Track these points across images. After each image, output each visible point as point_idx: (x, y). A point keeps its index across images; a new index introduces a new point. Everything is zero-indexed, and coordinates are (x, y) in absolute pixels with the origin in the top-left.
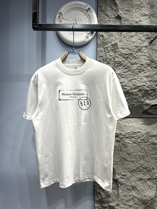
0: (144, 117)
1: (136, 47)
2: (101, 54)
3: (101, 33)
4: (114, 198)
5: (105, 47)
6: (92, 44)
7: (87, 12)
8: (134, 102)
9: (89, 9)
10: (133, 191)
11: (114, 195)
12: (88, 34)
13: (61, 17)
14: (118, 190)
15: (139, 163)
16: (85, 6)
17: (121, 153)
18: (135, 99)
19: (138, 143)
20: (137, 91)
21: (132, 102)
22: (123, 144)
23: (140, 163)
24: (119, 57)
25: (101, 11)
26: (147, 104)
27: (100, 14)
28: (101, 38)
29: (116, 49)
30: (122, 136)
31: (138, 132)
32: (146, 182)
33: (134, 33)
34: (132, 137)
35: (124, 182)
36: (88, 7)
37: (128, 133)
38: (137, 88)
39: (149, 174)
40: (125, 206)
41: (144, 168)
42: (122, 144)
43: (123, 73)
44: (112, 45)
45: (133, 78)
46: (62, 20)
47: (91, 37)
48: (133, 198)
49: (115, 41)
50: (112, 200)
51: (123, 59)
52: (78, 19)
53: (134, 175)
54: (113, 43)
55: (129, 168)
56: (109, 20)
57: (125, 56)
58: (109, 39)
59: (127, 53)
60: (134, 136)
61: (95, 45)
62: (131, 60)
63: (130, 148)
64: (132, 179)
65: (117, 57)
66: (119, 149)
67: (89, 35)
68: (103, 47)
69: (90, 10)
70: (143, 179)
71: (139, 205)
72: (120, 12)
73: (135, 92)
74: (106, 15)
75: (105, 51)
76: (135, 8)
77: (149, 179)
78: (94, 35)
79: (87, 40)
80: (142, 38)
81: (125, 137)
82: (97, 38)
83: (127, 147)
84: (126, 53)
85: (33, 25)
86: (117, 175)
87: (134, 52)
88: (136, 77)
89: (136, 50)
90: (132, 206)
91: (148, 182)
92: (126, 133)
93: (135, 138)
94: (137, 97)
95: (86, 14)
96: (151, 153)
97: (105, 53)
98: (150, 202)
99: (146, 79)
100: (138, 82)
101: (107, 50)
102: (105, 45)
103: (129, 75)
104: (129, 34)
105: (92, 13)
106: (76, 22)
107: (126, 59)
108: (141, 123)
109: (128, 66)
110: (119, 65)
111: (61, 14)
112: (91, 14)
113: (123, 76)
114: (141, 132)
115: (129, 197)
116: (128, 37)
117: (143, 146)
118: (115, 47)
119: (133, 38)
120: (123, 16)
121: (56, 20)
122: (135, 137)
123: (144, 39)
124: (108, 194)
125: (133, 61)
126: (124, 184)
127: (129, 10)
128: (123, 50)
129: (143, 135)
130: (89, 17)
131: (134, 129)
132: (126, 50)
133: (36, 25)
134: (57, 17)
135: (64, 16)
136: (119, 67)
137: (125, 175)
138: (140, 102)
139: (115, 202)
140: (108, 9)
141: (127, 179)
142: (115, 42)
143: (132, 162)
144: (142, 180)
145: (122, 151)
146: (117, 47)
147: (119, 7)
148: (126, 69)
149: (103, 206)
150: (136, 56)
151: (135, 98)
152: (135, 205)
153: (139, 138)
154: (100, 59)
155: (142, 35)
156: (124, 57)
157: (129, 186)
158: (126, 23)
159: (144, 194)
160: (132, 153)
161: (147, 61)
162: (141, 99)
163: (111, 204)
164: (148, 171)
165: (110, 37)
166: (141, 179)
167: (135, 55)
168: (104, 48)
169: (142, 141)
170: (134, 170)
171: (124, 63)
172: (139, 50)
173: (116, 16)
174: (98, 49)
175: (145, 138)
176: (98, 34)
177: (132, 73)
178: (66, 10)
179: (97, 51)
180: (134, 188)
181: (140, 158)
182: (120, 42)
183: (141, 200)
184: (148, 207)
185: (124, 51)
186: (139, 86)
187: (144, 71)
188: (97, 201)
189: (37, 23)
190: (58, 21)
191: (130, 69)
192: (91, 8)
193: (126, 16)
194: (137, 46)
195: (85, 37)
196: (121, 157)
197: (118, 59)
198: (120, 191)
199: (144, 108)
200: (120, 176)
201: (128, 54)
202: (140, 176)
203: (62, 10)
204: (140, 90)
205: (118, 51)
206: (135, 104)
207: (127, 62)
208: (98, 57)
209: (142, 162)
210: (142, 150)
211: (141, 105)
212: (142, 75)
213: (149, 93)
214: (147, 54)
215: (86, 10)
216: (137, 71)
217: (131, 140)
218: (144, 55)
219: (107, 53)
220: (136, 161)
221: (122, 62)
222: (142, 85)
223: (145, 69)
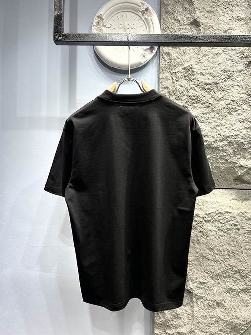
0: (236, 187)
1: (224, 71)
2: (166, 84)
3: (165, 49)
4: (186, 320)
5: (172, 72)
6: (151, 68)
7: (143, 15)
8: (220, 163)
9: (147, 10)
10: (216, 309)
11: (186, 315)
12: (145, 50)
13: (101, 23)
14: (192, 307)
15: (227, 263)
16: (141, 5)
17: (198, 246)
18: (221, 157)
19: (226, 230)
20: (226, 145)
21: (217, 163)
22: (200, 232)
23: (229, 264)
24: (196, 88)
25: (167, 12)
26: (242, 166)
27: (164, 17)
28: (166, 58)
29: (191, 75)
30: (199, 219)
31: (227, 212)
32: (238, 294)
33: (220, 49)
34: (216, 221)
35: (202, 295)
36: (145, 7)
37: (210, 214)
38: (225, 140)
39: (244, 281)
40: (203, 333)
41: (235, 271)
42: (199, 232)
43: (202, 115)
44: (184, 69)
45: (219, 124)
46: (103, 28)
47: (149, 56)
48: (217, 321)
49: (188, 62)
50: (182, 324)
51: (203, 92)
52: (128, 27)
53: (219, 283)
54: (186, 65)
55: (211, 272)
56: (180, 27)
57: (206, 87)
58: (178, 58)
59: (209, 82)
60: (219, 218)
61: (155, 69)
62: (215, 93)
63: (213, 238)
64: (215, 289)
65: (192, 88)
66: (195, 239)
67: (147, 53)
68: (170, 72)
69: (149, 11)
70: (233, 291)
71: (226, 331)
72: (198, 14)
73: (221, 147)
74: (175, 19)
75: (172, 78)
76: (223, 7)
77: (244, 291)
78: (154, 51)
79: (143, 61)
80: (234, 57)
81: (205, 221)
82: (159, 58)
83: (208, 237)
85: (55, 36)
86: (190, 282)
87: (221, 80)
88: (223, 122)
89: (223, 77)
90: (216, 333)
91: (241, 294)
92: (206, 214)
93: (221, 223)
94: (225, 154)
95: (141, 18)
96: (247, 247)
97: (173, 82)
98: (245, 328)
99: (239, 125)
100: (226, 130)
101: (176, 77)
102: (172, 70)
103: (213, 118)
104: (213, 50)
105: (151, 16)
106: (125, 31)
107: (206, 91)
108: (231, 198)
109: (210, 104)
110: (196, 102)
111: (101, 18)
112: (149, 18)
113: (203, 119)
114: (230, 213)
115: (210, 319)
116: (210, 56)
117: (234, 236)
118: (189, 72)
119: (220, 57)
120: (202, 20)
121: (93, 28)
123: (236, 58)
124: (176, 313)
125: (219, 95)
126: (202, 298)
127: (212, 12)
128: (203, 77)
129: (234, 217)
130: (147, 22)
131: (219, 207)
132: (208, 76)
133: (59, 36)
134: (94, 23)
135: (106, 22)
136: (196, 105)
137: (205, 283)
138: (229, 162)
139: (188, 326)
140: (178, 9)
141: (207, 290)
142: (190, 63)
143: (216, 261)
145: (200, 243)
146: (193, 72)
147: (196, 6)
148: (208, 109)
149: (167, 333)
150: (224, 87)
151: (222, 156)
152: (220, 332)
153: (228, 221)
154: (164, 92)
155: (234, 52)
156: (204, 88)
157: (211, 300)
158: (208, 33)
159: (235, 315)
160: (216, 246)
161: (242, 95)
162: (231, 157)
163: (181, 330)
165: (181, 55)
166: (230, 290)
167: (222, 85)
168: (171, 74)
169: (233, 226)
170: (219, 275)
171: (204, 98)
172: (230, 77)
173: (192, 20)
174: (161, 75)
175: (238, 222)
176: (161, 51)
177: (217, 115)
178: (108, 11)
179: (159, 78)
180: (218, 304)
181: (229, 255)
182: (197, 63)
183: (230, 325)
185: (204, 79)
186: (228, 137)
187: (236, 111)
188: (157, 325)
189: (61, 33)
190: (95, 30)
191: (213, 108)
192: (150, 8)
193: (208, 20)
194: (226, 70)
195: (140, 56)
196: (197, 253)
197: (195, 92)
198: (196, 309)
199: (236, 173)
200: (196, 285)
201: (210, 84)
202: (228, 284)
203: (102, 12)
204: (230, 144)
205: (194, 79)
206: (222, 166)
207: (208, 96)
208: (161, 88)
209: (233, 261)
210: (233, 241)
211: (231, 167)
212: (234, 118)
213: (244, 147)
214: (242, 84)
215: (142, 12)
216: (226, 111)
217: (215, 225)
218: (238, 85)
219: (176, 82)
220: (222, 260)
221: (201, 96)
222: (233, 134)
223: (238, 108)
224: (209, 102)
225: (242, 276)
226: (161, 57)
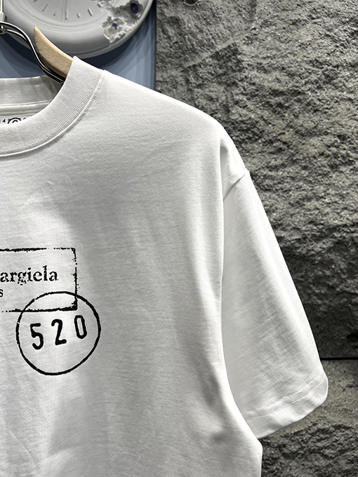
0: (354, 354)
1: (316, 63)
5: (186, 65)
6: (135, 59)
12: (118, 11)
18: (317, 281)
20: (329, 250)
21: (309, 295)
24: (249, 104)
28: (171, 31)
29: (233, 71)
31: (338, 427)
34: (313, 452)
37: (296, 434)
38: (326, 237)
43: (266, 172)
44: (216, 56)
45: (310, 194)
47: (128, 27)
49: (225, 39)
51: (266, 114)
54: (220, 47)
57: (274, 100)
58: (201, 31)
59: (281, 89)
60: (319, 444)
62: (296, 117)
65: (237, 103)
67: (122, 19)
68: (181, 65)
73: (319, 253)
75: (187, 81)
79: (114, 37)
80: (336, 30)
81: (285, 455)
82: (155, 34)
84: (277, 86)
87: (309, 86)
88: (320, 189)
89: (314, 77)
92: (286, 436)
93: (326, 457)
94: (328, 273)
97: (190, 90)
100: (328, 210)
101: (197, 77)
102: (186, 60)
103: (293, 178)
107: (274, 112)
108: (344, 383)
109: (285, 143)
114: (347, 428)
116: (279, 26)
118: (230, 64)
119: (302, 32)
122: (327, 452)
123: (343, 34)
125: (306, 121)
128: (264, 75)
132: (277, 74)
136: (249, 146)
138: (338, 294)
142: (230, 42)
146: (239, 62)
148: (280, 156)
150: (318, 103)
151: (320, 277)
153: (342, 452)
156: (268, 103)
162: (343, 281)
165: (208, 24)
167: (311, 97)
168: (185, 71)
171: (269, 128)
172: (329, 79)
174: (159, 74)
176: (158, 16)
177: (304, 172)
182: (250, 40)
185: (268, 81)
186: (336, 228)
187: (350, 163)
191: (293, 155)
194: (320, 60)
195: (105, 25)
197: (244, 112)
201: (282, 93)
204: (340, 245)
205: (242, 80)
206: (319, 302)
207: (280, 123)
211: (343, 306)
212: (345, 179)
216: (325, 162)
217: (310, 464)
218: (350, 99)
219: (196, 90)
221: (262, 122)
222: (345, 221)
223: (353, 155)
224: (283, 138)
226: (159, 29)
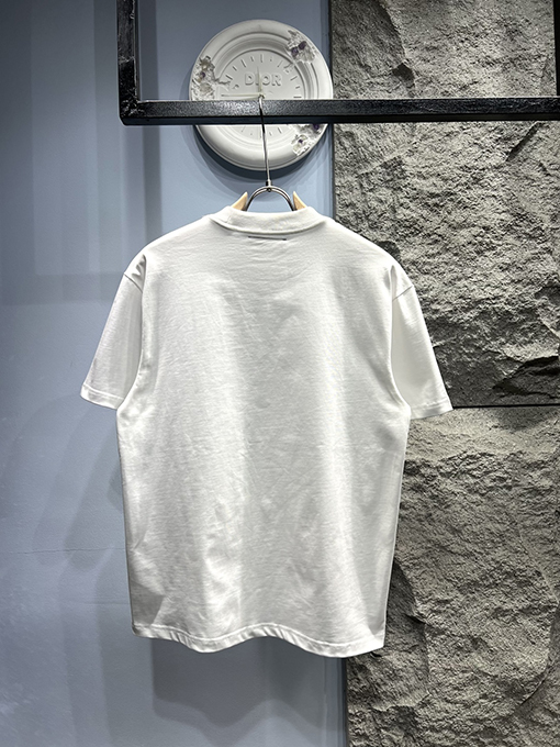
0: (499, 402)
1: (466, 168)
2: (348, 198)
3: (345, 127)
4: (413, 682)
5: (360, 172)
6: (316, 164)
7: (294, 57)
8: (466, 354)
9: (303, 45)
10: (473, 654)
11: (412, 671)
12: (303, 129)
13: (208, 74)
14: (424, 652)
15: (489, 557)
16: (290, 36)
17: (428, 526)
18: (467, 343)
19: (484, 492)
20: (475, 319)
21: (460, 354)
22: (433, 497)
23: (493, 560)
24: (411, 204)
25: (344, 51)
26: (509, 358)
27: (339, 61)
28: (347, 143)
29: (399, 178)
30: (429, 471)
31: (483, 455)
32: (515, 619)
33: (455, 126)
34: (463, 473)
35: (442, 626)
36: (298, 41)
37: (450, 459)
38: (473, 308)
39: (525, 592)
40: (450, 705)
41: (507, 572)
42: (430, 497)
43: (426, 259)
44: (385, 165)
45: (460, 275)
46: (214, 86)
47: (311, 141)
48: (476, 678)
49: (392, 151)
50: (405, 689)
51: (425, 212)
52: (265, 81)
53: (474, 599)
54: (388, 158)
55: (457, 578)
56: (373, 80)
57: (431, 202)
58: (372, 144)
59: (437, 192)
60: (469, 467)
61: (325, 167)
62: (449, 213)
63: (458, 508)
64: (469, 613)
65: (402, 205)
66: (423, 513)
67: (306, 134)
68: (355, 172)
69: (307, 48)
70: (505, 613)
71: (496, 698)
72: (408, 53)
73: (467, 321)
74: (361, 65)
75: (361, 186)
76: (456, 38)
77: (526, 612)
78: (322, 131)
79: (300, 151)
80: (483, 139)
81: (441, 474)
82: (332, 144)
83: (449, 506)
84: (434, 190)
85: (122, 106)
86: (417, 601)
87: (460, 187)
88: (468, 271)
89: (464, 180)
90: (474, 703)
91: (525, 621)
92: (442, 461)
93: (474, 476)
94: (475, 336)
95: (291, 63)
96: (528, 523)
97: (363, 193)
98: (532, 688)
99: (500, 276)
100: (475, 287)
101: (369, 183)
102: (359, 168)
103: (446, 263)
104: (440, 127)
105: (311, 59)
106: (260, 90)
107: (432, 210)
108: (491, 424)
109: (440, 236)
110: (412, 233)
111: (209, 64)
112: (309, 63)
113: (426, 267)
114: (491, 455)
115: (461, 675)
117: (500, 502)
118: (395, 172)
119: (455, 141)
120: (417, 66)
121: (192, 85)
122: (475, 473)
123: (488, 141)
124: (391, 669)
125: (458, 216)
126: (443, 633)
127: (435, 48)
128: (424, 182)
129: (499, 464)
130: (305, 74)
131: (468, 445)
132: (433, 180)
133: (132, 107)
134: (195, 75)
135: (218, 71)
136: (412, 239)
137: (447, 602)
138: (484, 352)
139: (416, 693)
140: (366, 43)
141: (453, 615)
142: (395, 154)
143: (468, 555)
144: (504, 616)
145: (432, 519)
146: (403, 171)
147: (402, 38)
148: (436, 246)
149: (375, 711)
150: (467, 201)
151: (469, 340)
152: (482, 701)
153: (487, 473)
154: (346, 215)
155: (482, 130)
156: (426, 204)
157: (461, 636)
158: (428, 93)
159: (510, 662)
160: (465, 525)
161: (503, 216)
162: (487, 342)
163: (403, 703)
164: (520, 584)
165: (377, 138)
166: (498, 613)
167: (462, 196)
168: (359, 177)
169: (497, 482)
170: (475, 583)
171: (428, 224)
172: (477, 181)
173: (395, 66)
174: (337, 180)
175: (506, 472)
176: (335, 131)
177: (456, 259)
178: (223, 50)
179: (334, 186)
180: (476, 643)
181: (493, 541)
182: (411, 153)
183: (502, 683)
184: (526, 704)
185: (426, 186)
186: (480, 302)
187: (493, 249)
188: (354, 697)
189: (135, 101)
190: (198, 90)
191: (446, 245)
192: (309, 41)
193: (427, 66)
194: (469, 166)
195: (293, 142)
196: (429, 541)
197: (408, 212)
198: (432, 656)
199: (499, 373)
200: (428, 606)
201: (438, 195)
202: (494, 601)
203: (212, 51)
204: (484, 314)
205: (405, 186)
206: (469, 360)
207: (436, 220)
208: (338, 205)
209: (501, 553)
210: (499, 513)
211: (488, 362)
212: (489, 262)
213: (513, 321)
214: (501, 194)
215: (292, 50)
216: (472, 250)
217: (461, 482)
218: (494, 196)
219: (368, 193)
220: (479, 553)
221: (422, 220)
222: (488, 296)
223: (496, 242)
224: (439, 231)
225: (521, 582)
226: (337, 142)
